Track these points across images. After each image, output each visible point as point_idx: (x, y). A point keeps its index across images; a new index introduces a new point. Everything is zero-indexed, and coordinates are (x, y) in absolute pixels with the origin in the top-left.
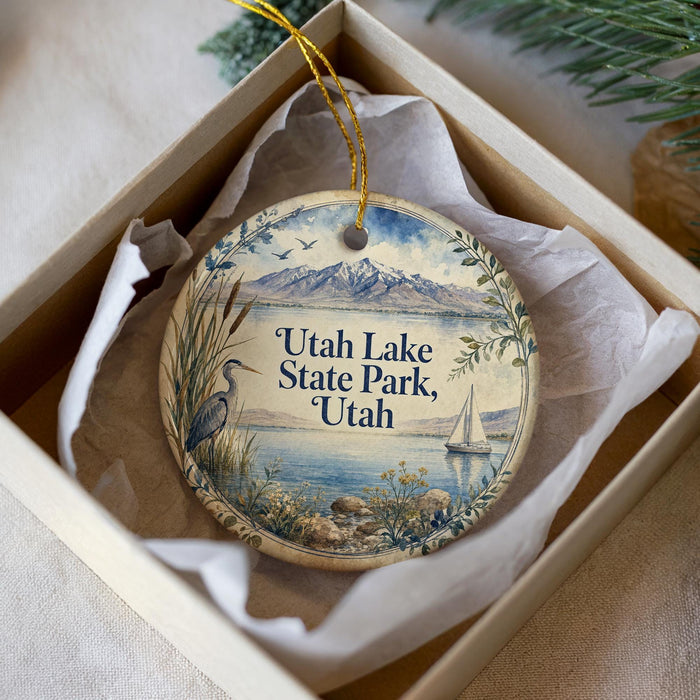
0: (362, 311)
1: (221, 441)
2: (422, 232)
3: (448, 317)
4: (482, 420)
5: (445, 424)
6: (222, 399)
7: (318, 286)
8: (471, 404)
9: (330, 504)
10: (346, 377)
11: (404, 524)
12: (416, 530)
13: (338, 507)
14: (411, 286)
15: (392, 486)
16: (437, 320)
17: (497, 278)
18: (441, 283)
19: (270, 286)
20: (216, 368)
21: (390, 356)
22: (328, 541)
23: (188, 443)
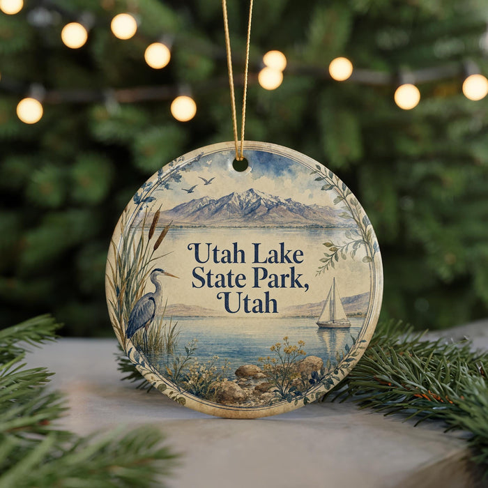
0: (250, 228)
1: (152, 329)
2: (292, 167)
3: (314, 229)
4: (342, 303)
5: (316, 308)
6: (151, 298)
7: (216, 211)
8: (334, 292)
9: (235, 371)
10: (241, 277)
11: (290, 383)
12: (299, 387)
13: (240, 373)
14: (285, 208)
15: (279, 355)
16: (306, 232)
17: (348, 198)
18: (307, 204)
19: (182, 213)
20: (145, 275)
21: (273, 260)
22: (234, 398)
23: (127, 332)
